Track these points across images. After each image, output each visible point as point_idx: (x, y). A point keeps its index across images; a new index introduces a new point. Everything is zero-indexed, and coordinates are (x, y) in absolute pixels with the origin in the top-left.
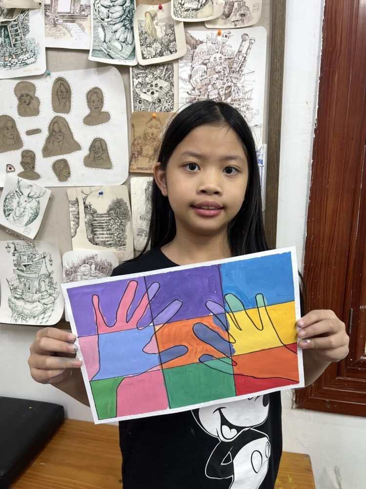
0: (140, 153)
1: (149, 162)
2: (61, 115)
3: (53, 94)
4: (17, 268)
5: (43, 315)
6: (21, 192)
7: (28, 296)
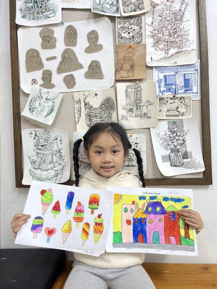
0: (121, 68)
1: (127, 73)
2: (70, 47)
3: (65, 36)
4: (36, 148)
5: (55, 178)
6: (41, 97)
7: (44, 166)
